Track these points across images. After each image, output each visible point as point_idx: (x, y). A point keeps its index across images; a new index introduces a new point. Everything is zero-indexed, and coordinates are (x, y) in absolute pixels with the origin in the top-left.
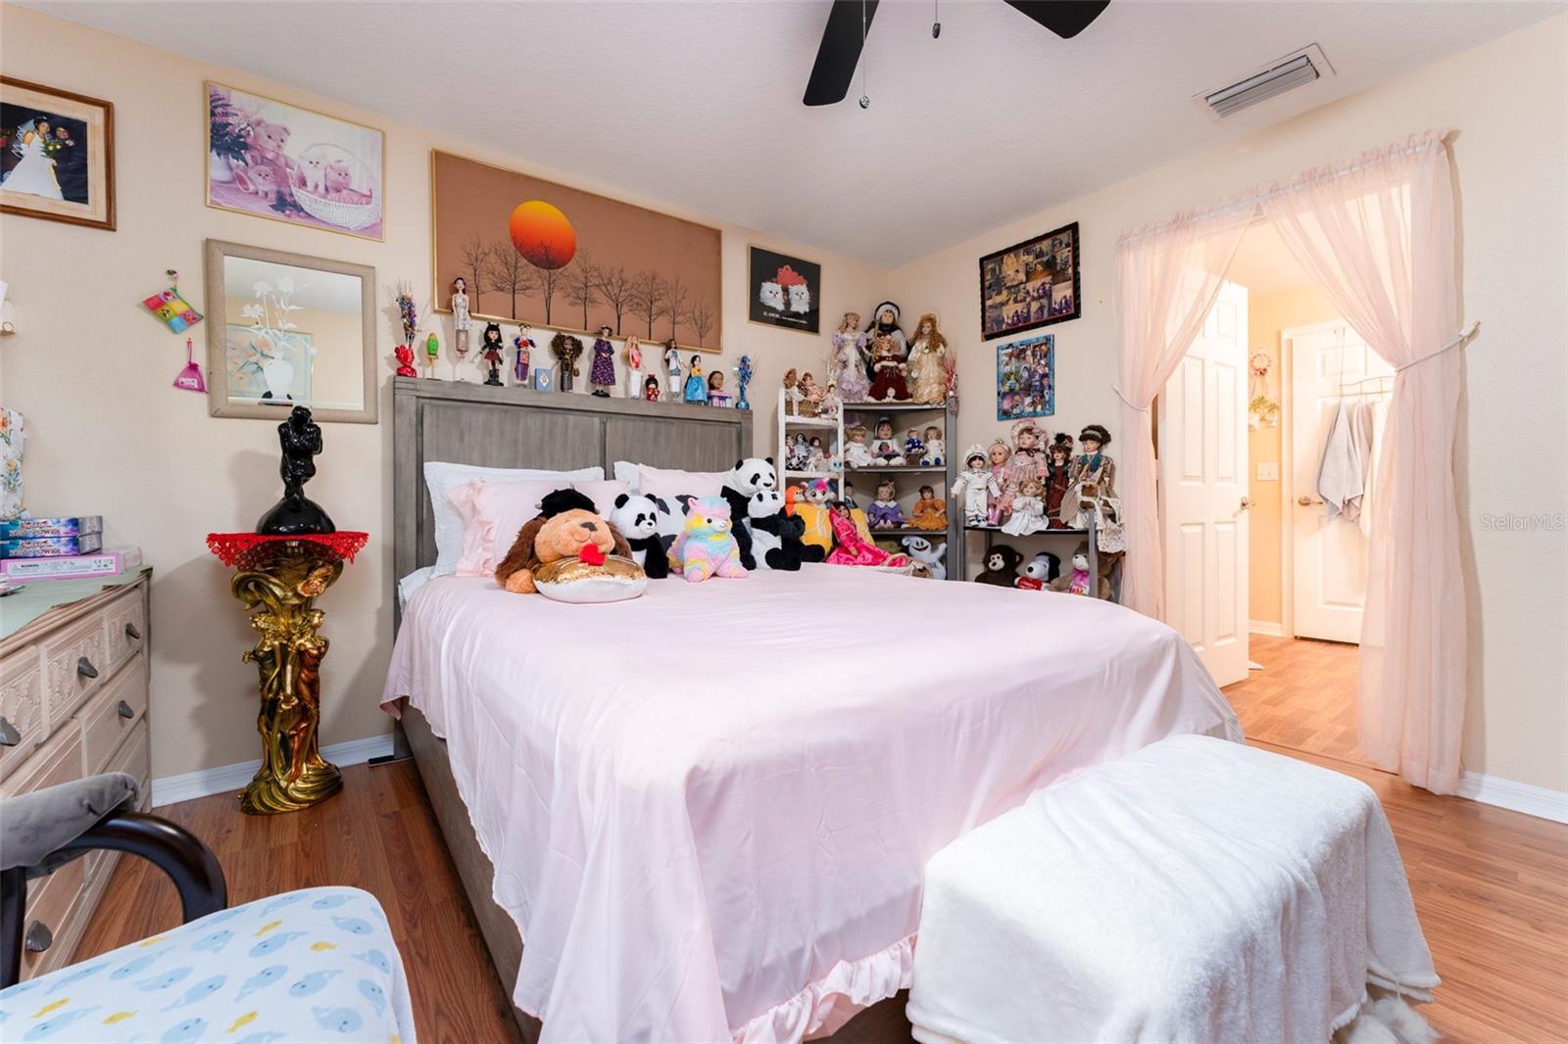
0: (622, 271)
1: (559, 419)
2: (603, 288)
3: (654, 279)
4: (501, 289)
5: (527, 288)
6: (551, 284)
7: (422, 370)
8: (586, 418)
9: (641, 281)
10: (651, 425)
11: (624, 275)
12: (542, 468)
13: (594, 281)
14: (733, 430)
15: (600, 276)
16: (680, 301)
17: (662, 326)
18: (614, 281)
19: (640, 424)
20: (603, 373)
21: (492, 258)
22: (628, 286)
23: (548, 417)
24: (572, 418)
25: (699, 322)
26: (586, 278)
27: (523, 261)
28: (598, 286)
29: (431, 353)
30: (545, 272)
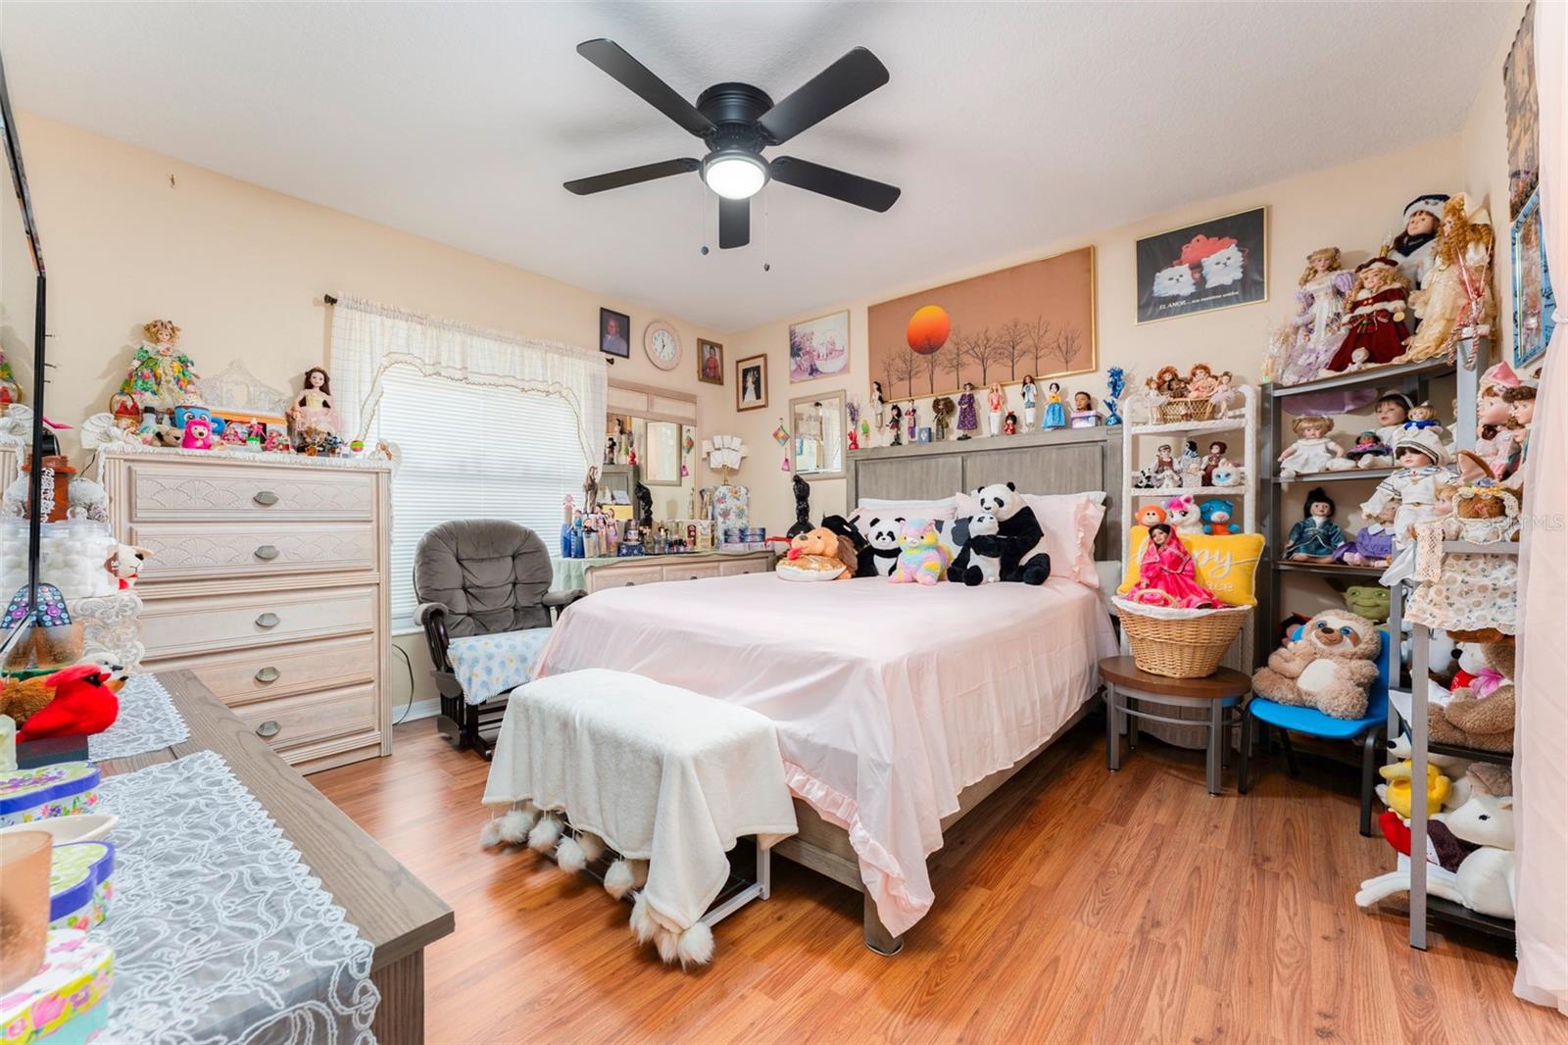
0: (986, 331)
1: (933, 462)
2: (971, 352)
3: (1016, 326)
4: (902, 379)
5: (919, 372)
6: (933, 364)
7: (861, 443)
8: (952, 459)
9: (1002, 332)
10: (1006, 457)
11: (988, 334)
12: (921, 499)
13: (964, 349)
14: (1098, 449)
15: (969, 343)
16: (1042, 336)
17: (1024, 366)
18: (980, 342)
19: (995, 456)
20: (970, 420)
21: (897, 360)
22: (991, 342)
23: (925, 461)
24: (941, 460)
25: (1064, 348)
26: (958, 349)
27: (916, 354)
28: (967, 352)
29: (866, 433)
30: (929, 356)
